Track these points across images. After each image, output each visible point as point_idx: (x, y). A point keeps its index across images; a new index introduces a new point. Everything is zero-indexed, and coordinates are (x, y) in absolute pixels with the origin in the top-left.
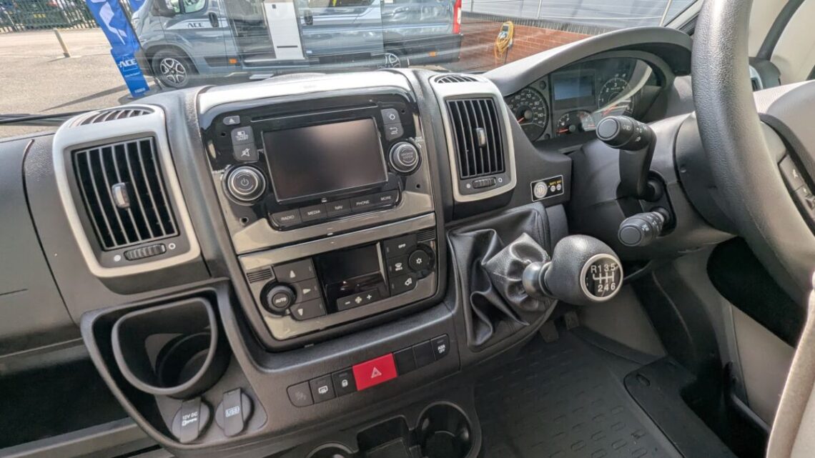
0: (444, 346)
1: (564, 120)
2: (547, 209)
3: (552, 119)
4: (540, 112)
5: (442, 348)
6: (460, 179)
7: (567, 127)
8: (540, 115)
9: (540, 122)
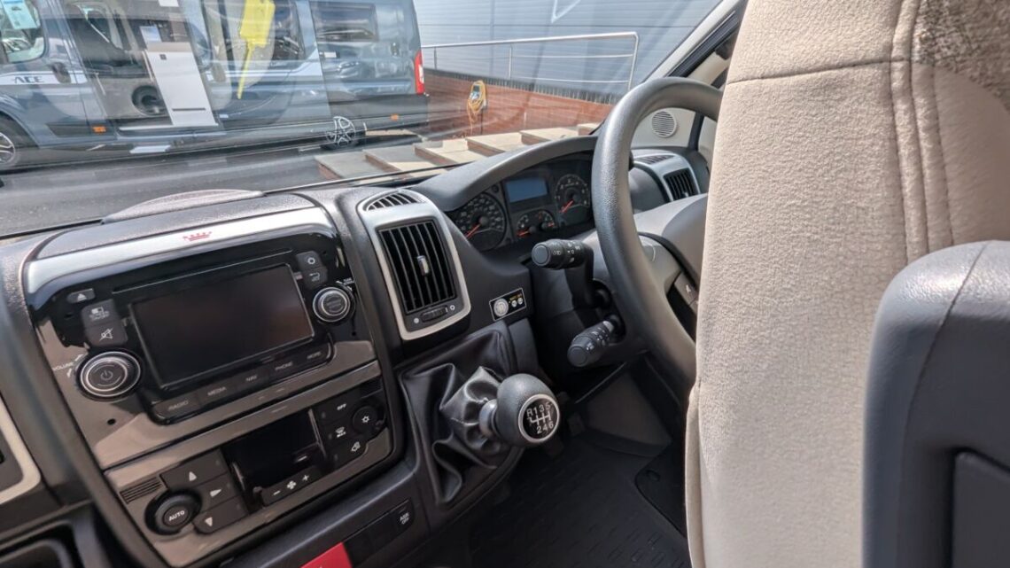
0: (407, 514)
1: (523, 222)
2: (510, 327)
3: (510, 223)
4: (497, 216)
5: (405, 518)
6: (405, 315)
7: (527, 228)
8: (498, 219)
9: (499, 227)
